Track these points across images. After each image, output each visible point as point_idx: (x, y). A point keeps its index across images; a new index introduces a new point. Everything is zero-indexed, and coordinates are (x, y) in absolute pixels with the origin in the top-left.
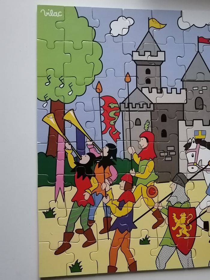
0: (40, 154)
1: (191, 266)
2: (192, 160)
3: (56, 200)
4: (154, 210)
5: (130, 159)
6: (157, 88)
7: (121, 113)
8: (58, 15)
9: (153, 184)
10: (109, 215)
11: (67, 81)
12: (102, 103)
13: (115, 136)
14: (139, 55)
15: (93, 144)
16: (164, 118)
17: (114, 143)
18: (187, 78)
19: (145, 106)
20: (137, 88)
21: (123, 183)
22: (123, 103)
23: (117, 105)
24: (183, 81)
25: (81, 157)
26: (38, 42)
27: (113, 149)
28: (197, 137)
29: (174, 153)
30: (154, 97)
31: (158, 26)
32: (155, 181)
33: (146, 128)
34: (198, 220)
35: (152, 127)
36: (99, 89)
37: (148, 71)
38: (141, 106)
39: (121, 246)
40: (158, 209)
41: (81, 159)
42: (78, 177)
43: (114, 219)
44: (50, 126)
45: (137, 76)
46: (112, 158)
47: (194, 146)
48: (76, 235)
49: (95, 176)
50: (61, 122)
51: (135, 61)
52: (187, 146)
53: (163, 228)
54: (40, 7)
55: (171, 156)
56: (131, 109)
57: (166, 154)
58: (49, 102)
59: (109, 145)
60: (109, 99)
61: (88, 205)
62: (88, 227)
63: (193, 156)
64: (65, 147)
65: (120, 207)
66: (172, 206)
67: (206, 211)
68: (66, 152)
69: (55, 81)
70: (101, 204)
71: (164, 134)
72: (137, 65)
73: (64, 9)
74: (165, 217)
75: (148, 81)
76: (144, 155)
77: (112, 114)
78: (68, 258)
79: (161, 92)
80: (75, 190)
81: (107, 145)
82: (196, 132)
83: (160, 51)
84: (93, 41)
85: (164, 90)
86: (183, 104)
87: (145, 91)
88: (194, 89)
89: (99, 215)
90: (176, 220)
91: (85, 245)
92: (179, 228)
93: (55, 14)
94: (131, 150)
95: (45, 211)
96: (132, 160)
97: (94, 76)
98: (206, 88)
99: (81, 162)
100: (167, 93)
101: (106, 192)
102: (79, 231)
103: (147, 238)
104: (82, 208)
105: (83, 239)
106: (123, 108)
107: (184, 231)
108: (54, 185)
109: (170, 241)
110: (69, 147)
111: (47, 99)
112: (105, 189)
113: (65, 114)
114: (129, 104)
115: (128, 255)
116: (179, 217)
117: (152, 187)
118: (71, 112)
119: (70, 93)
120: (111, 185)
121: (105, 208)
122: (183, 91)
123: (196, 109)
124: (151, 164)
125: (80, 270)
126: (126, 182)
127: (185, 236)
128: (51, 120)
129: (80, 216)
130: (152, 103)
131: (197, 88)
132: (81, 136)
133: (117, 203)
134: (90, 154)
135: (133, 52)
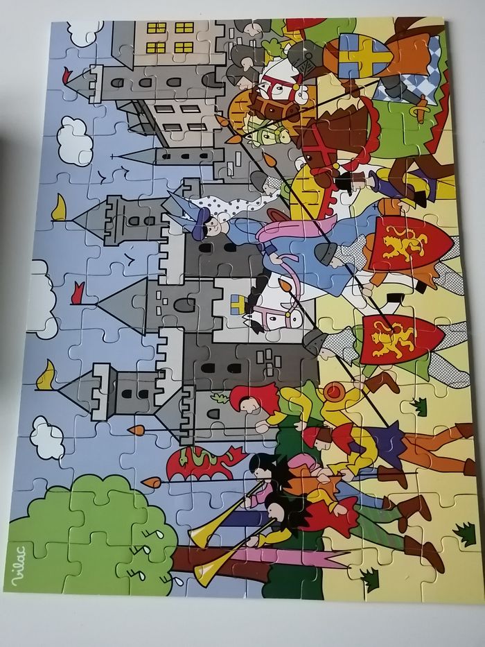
0: (266, 594)
1: (464, 327)
2: (281, 321)
3: (348, 568)
4: (366, 390)
5: (278, 430)
6: (156, 379)
7: (196, 444)
8: (22, 554)
9: (321, 391)
10: (374, 471)
11: (138, 540)
12: (178, 477)
13: (236, 455)
14: (98, 409)
15: (250, 497)
16: (209, 368)
17: (249, 458)
18: (139, 324)
19: (186, 401)
20: (154, 415)
21: (320, 445)
22: (179, 441)
23: (183, 452)
24: (146, 333)
25: (272, 519)
26: (66, 593)
27: (260, 461)
28: (242, 310)
29: (269, 352)
30: (171, 384)
31: (49, 374)
32: (316, 388)
33: (225, 400)
34: (384, 311)
35: (223, 390)
36: (154, 483)
37: (127, 394)
38: (186, 407)
39: (429, 451)
40: (365, 383)
41: (276, 519)
42: (306, 525)
43: (381, 462)
44: (217, 574)
45: (135, 415)
46: (275, 463)
47: (256, 317)
48: (409, 533)
49: (306, 495)
50: (211, 553)
51: (108, 418)
52: (257, 328)
53: (400, 374)
54: (8, 588)
55: (273, 357)
56: (190, 426)
57: (270, 366)
58: (174, 574)
59: (253, 467)
60: (173, 465)
61: (356, 507)
62: (396, 509)
63: (275, 319)
64: (254, 547)
65: (361, 450)
66: (361, 356)
67: (370, 298)
68: (263, 547)
69: (138, 562)
70: (356, 485)
71: (235, 368)
72: (115, 414)
73: (13, 542)
74: (378, 371)
75: (144, 394)
76: (270, 405)
77: (198, 461)
78: (449, 548)
79: (163, 371)
80: (329, 532)
81: (253, 472)
82: (234, 312)
83: (93, 371)
84: (70, 490)
85: (160, 366)
86: (184, 333)
87: (160, 400)
88: (159, 313)
89: (374, 488)
90: (384, 351)
91: (427, 516)
92: (398, 345)
93: (21, 559)
94: (262, 429)
95: (366, 587)
96: (279, 426)
97: (132, 492)
98: (159, 293)
99: (281, 519)
100: (165, 361)
101: (334, 476)
102: (403, 526)
103: (416, 404)
104: (361, 519)
105: (416, 519)
106: (189, 441)
107: (403, 337)
108: (320, 569)
109: (421, 362)
110: (254, 541)
111: (168, 578)
112: (329, 477)
113: (197, 546)
114: (181, 430)
115: (445, 437)
116: (380, 346)
117: (326, 393)
118: (193, 534)
119: (161, 536)
120: (322, 466)
121: (362, 477)
122: (163, 332)
123: (194, 311)
124: (287, 392)
125: (472, 526)
126: (316, 438)
127: (412, 335)
128: (206, 571)
129: (375, 523)
130: (182, 388)
131: (159, 308)
132: (235, 518)
133: (354, 455)
134: (268, 502)
135: (92, 420)
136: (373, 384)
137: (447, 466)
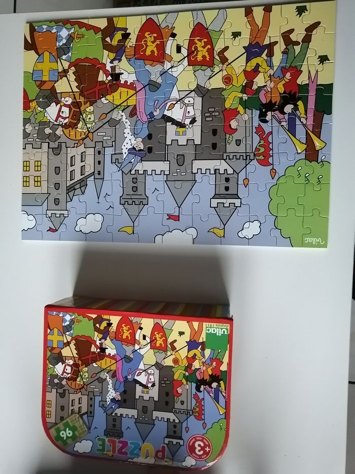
0: (330, 113)
1: (195, 13)
2: (190, 109)
3: (317, 71)
4: (227, 63)
5: (247, 109)
6: (219, 174)
7: (254, 151)
8: (308, 240)
9: (227, 87)
10: (269, 59)
11: (302, 180)
12: (270, 160)
13: (259, 130)
14: (234, 203)
15: (281, 122)
16: (214, 146)
18: (190, 184)
19: (231, 157)
20: (238, 174)
21: (255, 87)
22: (252, 160)
23: (257, 158)
24: (195, 180)
25: (292, 111)
26: (328, 215)
27: (262, 118)
28: (184, 129)
29: (206, 115)
30: (222, 165)
31: (216, 231)
32: (225, 89)
33: (231, 137)
34: (186, 55)
35: (226, 138)
36: (273, 172)
37: (227, 189)
38: (235, 157)
39: (259, 30)
40: (223, 64)
41: (292, 109)
42: (295, 93)
43: (264, 55)
44: (320, 139)
45: (238, 184)
46: (264, 110)
48: (300, 40)
49: (280, 94)
50: (309, 142)
51: (239, 198)
52: (193, 121)
53: (218, 47)
54: (325, 246)
55: (209, 112)
56: (244, 155)
57: (213, 114)
58: (319, 160)
59: (266, 122)
60: (264, 163)
61: (287, 68)
62: (288, 47)
63: (189, 112)
64: (306, 120)
65: (258, 65)
66: (209, 67)
67: (178, 62)
68: (306, 115)
69: (313, 180)
70: (275, 68)
71: (215, 132)
72: (237, 194)
73: (303, 245)
74: (217, 57)
75: (227, 180)
77: (262, 150)
78: (308, 19)
79: (215, 170)
80: (299, 81)
81: (268, 121)
82: (184, 134)
83: (214, 208)
84: (277, 216)
85: (212, 172)
86: (196, 160)
87: (230, 171)
88: (185, 174)
89: (277, 59)
90: (206, 54)
91: (292, 31)
92: (204, 47)
93: (311, 240)
94: (246, 117)
95: (327, 62)
96: (245, 108)
97: (278, 184)
98: (174, 174)
99: (292, 106)
100: (210, 169)
101: (271, 80)
102: (297, 43)
103: (235, 37)
104: (293, 65)
105: (293, 37)
106: (252, 155)
107: (199, 45)
108: (317, 85)
109: (213, 35)
110: (303, 120)
111: (321, 163)
112: (271, 82)
113: (306, 149)
114: (246, 159)
115: (252, 22)
116: (204, 57)
117: (227, 84)
118: (299, 151)
119: (300, 168)
120: (266, 86)
121: (272, 65)
122: (195, 171)
123: (184, 155)
124: (227, 105)
125: (297, 7)
126: (251, 89)
127: (198, 40)
128: (318, 144)
129: (295, 58)
130: (224, 160)
131: (182, 174)
132: (292, 130)
133: (260, 69)
134: (284, 113)
135: (240, 207)
136: (224, 60)
137: (266, 21)
